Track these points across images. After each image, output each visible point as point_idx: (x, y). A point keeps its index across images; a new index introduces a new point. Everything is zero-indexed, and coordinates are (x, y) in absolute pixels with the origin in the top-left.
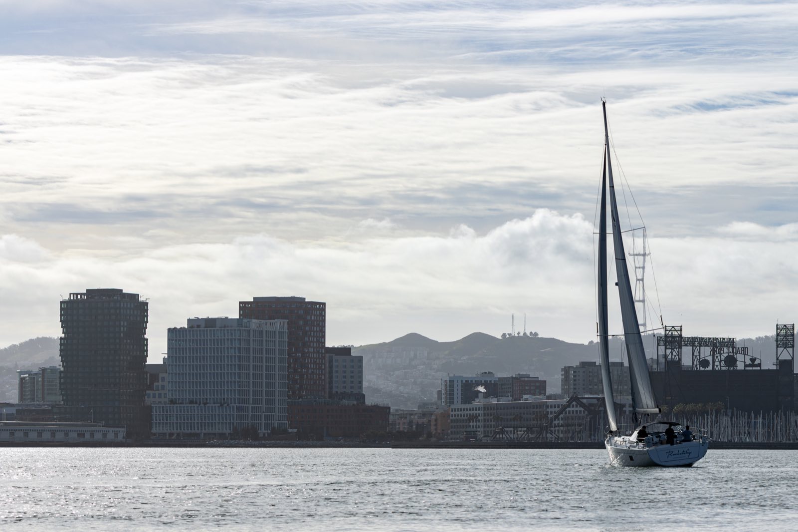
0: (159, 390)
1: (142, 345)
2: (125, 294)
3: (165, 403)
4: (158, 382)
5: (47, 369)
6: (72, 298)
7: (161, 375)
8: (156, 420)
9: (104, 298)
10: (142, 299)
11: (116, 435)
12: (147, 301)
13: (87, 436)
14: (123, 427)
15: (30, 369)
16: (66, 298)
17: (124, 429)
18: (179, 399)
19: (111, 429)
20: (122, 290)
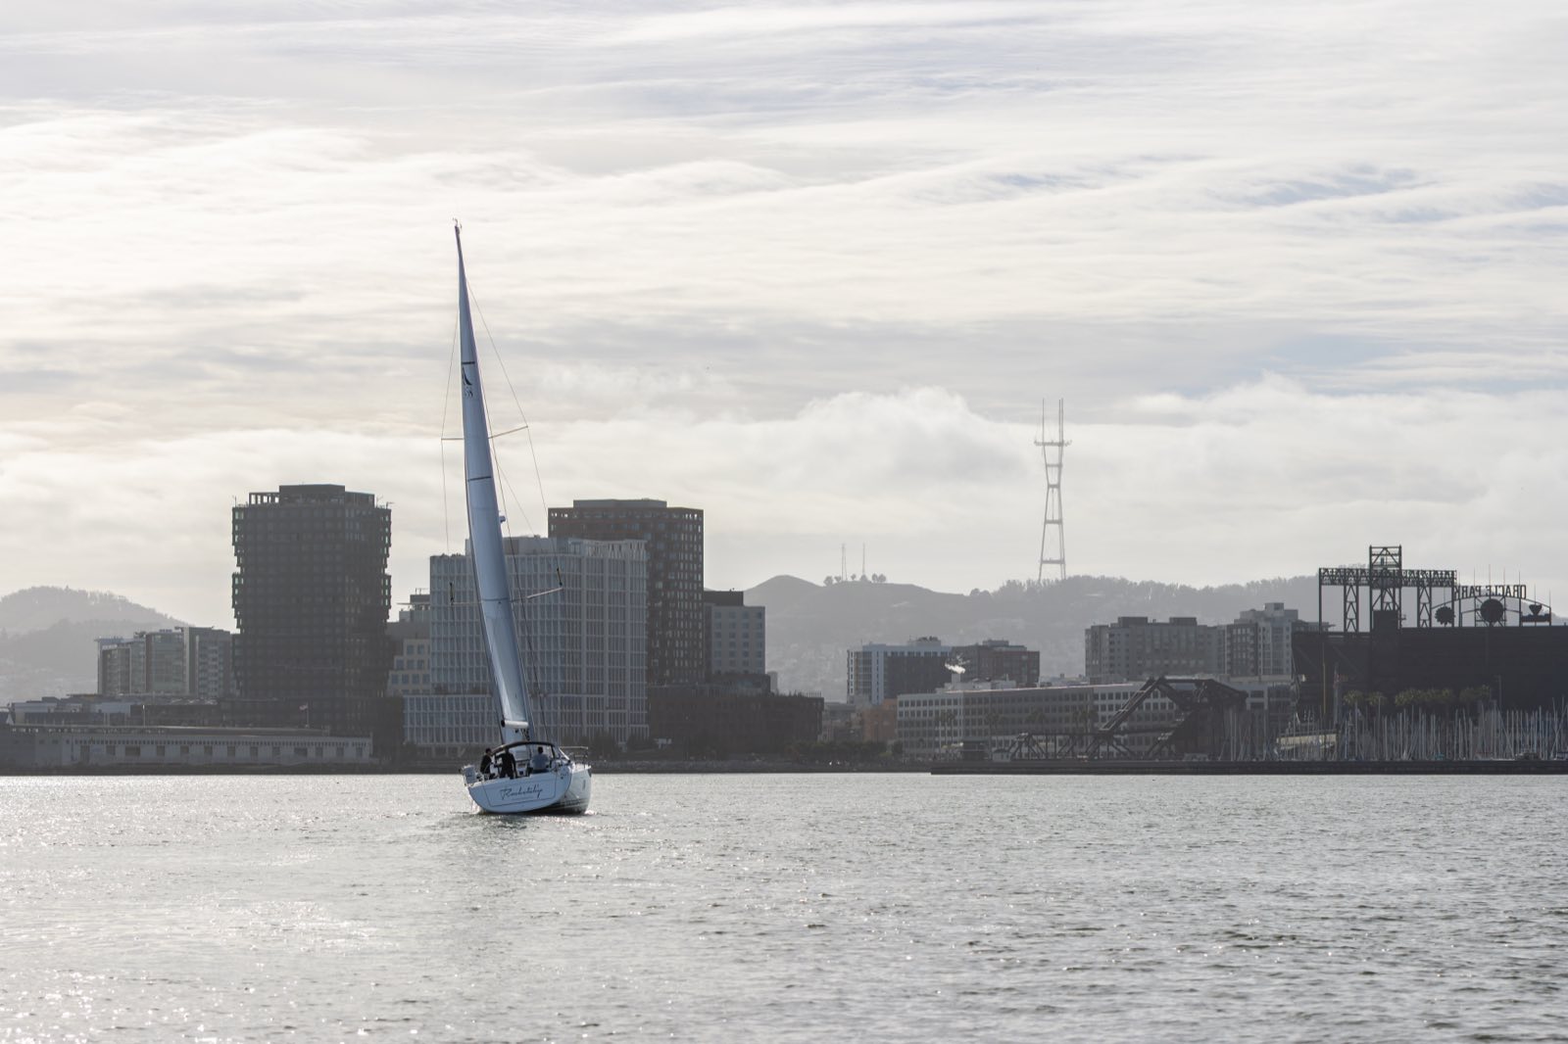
0: (402, 669)
1: (380, 587)
2: (350, 494)
3: (426, 692)
4: (402, 654)
5: (154, 634)
6: (253, 502)
7: (407, 642)
8: (412, 723)
9: (313, 501)
10: (379, 503)
11: (360, 751)
12: (389, 507)
13: (312, 753)
14: (369, 736)
15: (118, 635)
16: (243, 501)
17: (369, 741)
18: (452, 685)
19: (350, 741)
20: (343, 487)
